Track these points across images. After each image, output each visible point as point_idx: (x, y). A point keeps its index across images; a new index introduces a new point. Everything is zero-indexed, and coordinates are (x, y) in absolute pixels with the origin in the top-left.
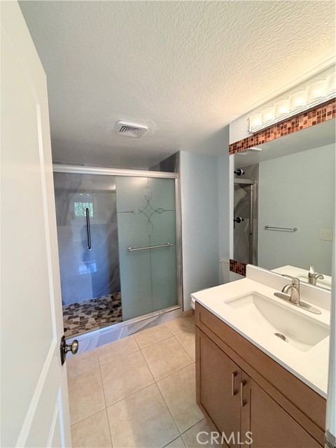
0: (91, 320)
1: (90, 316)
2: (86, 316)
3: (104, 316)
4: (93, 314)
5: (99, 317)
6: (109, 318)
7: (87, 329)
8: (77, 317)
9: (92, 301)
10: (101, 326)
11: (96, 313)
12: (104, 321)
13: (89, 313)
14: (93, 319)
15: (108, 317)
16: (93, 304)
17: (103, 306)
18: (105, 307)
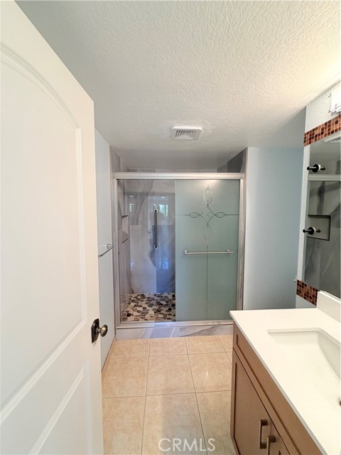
0: (151, 312)
1: (151, 309)
2: (148, 308)
3: (162, 312)
4: (154, 307)
5: (158, 311)
6: (166, 315)
7: (146, 320)
8: (141, 306)
9: (155, 295)
10: (157, 319)
11: (157, 308)
12: (161, 316)
13: (151, 306)
14: (153, 312)
15: (165, 313)
16: (156, 298)
17: (164, 303)
18: (165, 303)
